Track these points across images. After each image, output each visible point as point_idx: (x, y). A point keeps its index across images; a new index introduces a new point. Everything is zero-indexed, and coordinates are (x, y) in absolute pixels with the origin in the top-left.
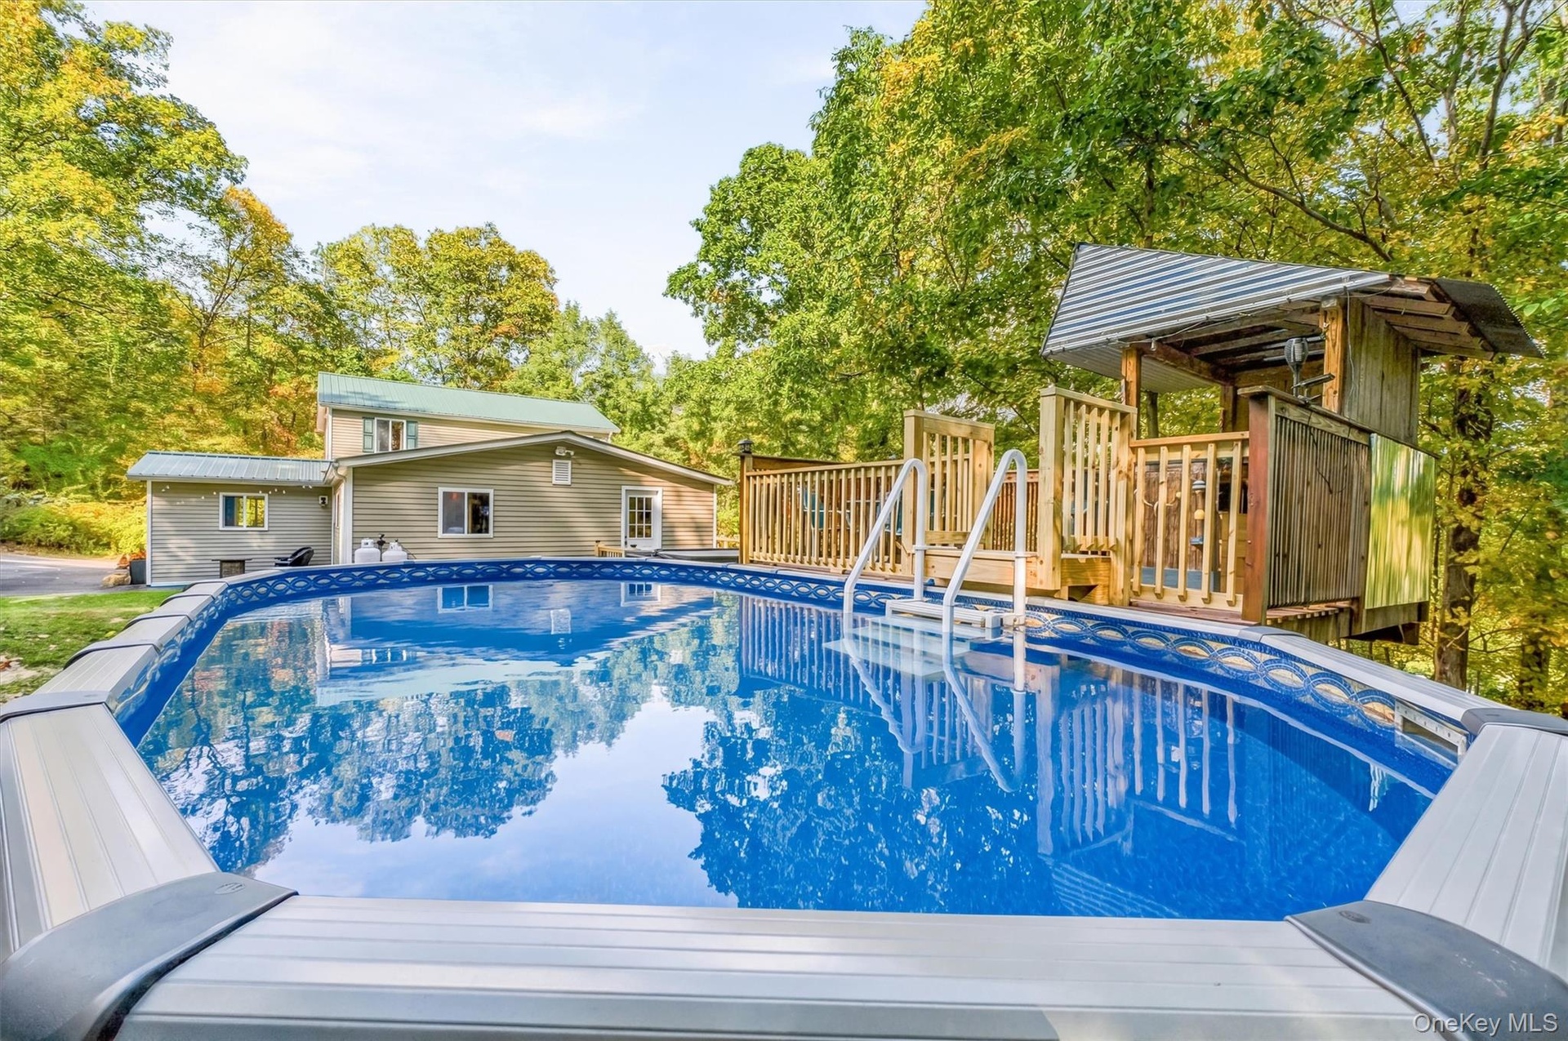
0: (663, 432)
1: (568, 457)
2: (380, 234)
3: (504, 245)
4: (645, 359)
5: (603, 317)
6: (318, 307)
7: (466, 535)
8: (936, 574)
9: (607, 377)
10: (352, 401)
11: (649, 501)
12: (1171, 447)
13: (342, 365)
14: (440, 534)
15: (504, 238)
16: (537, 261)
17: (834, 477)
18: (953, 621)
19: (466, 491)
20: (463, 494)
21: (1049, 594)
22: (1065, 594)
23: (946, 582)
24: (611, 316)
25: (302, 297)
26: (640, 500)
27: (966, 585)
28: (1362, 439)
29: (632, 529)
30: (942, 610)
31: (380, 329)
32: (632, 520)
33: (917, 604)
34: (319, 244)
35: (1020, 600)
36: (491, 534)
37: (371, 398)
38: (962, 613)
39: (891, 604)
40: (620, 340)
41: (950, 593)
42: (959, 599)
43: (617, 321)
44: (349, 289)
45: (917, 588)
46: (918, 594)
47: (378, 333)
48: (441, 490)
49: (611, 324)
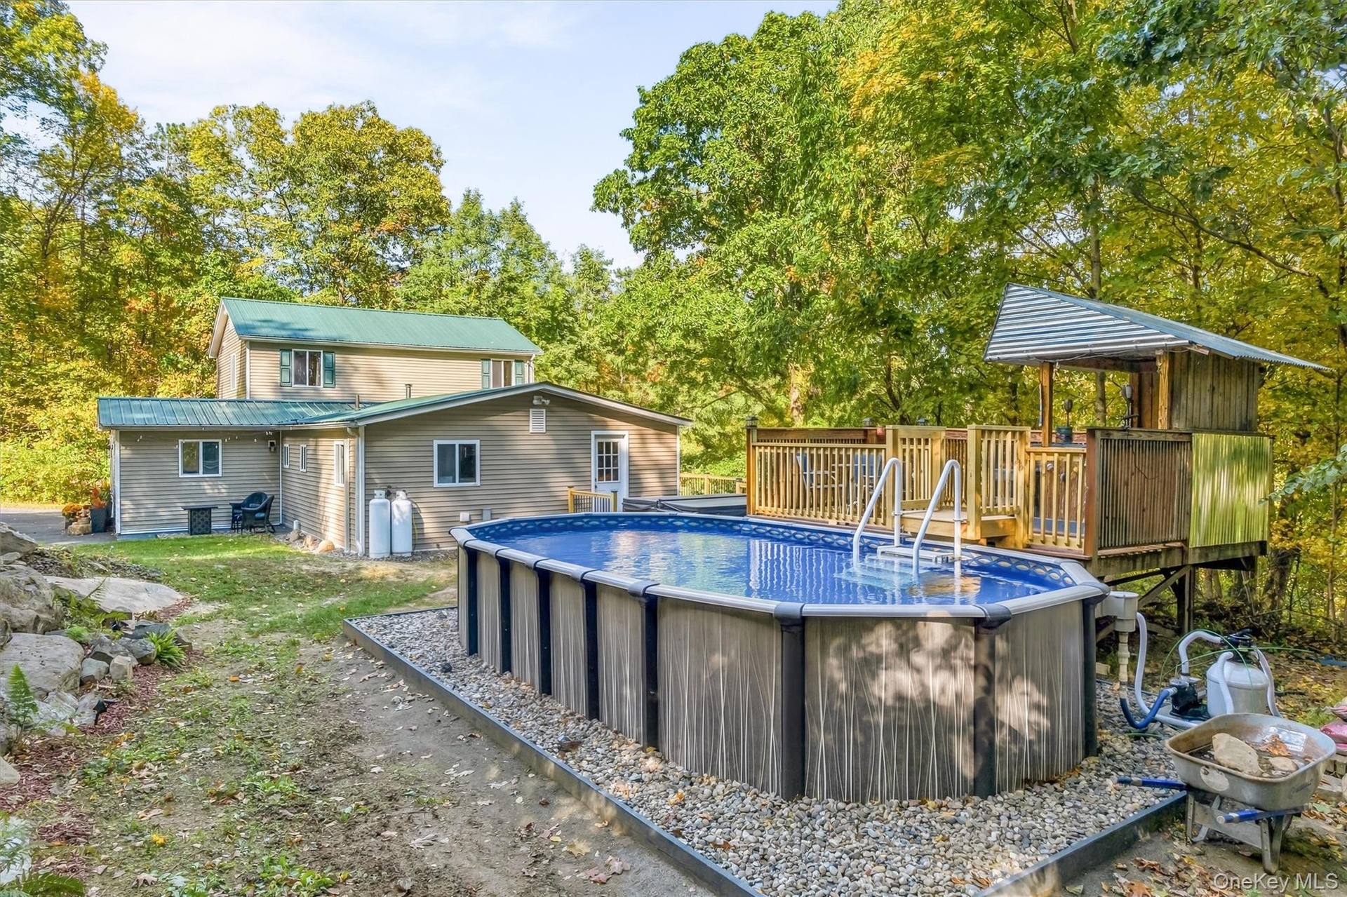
0: (574, 343)
1: (543, 406)
2: (242, 114)
3: (384, 125)
4: (552, 256)
5: (508, 208)
6: (174, 206)
7: (457, 484)
8: (910, 530)
9: (511, 279)
10: (264, 331)
11: (615, 445)
12: (1049, 454)
13: (207, 273)
14: (436, 484)
15: (384, 115)
16: (420, 142)
17: (828, 452)
18: (919, 558)
19: (457, 443)
20: (454, 446)
21: (976, 542)
22: (984, 541)
23: (915, 535)
24: (516, 207)
25: (159, 197)
26: (608, 444)
27: (927, 536)
28: (1185, 439)
29: (601, 473)
30: (912, 552)
31: (236, 225)
32: (601, 465)
33: (895, 548)
34: (159, 125)
35: (957, 546)
36: (478, 483)
37: (283, 326)
38: (924, 554)
39: (880, 549)
40: (526, 235)
41: (917, 541)
42: (923, 545)
43: (523, 213)
44: (199, 177)
45: (896, 538)
46: (897, 542)
47: (234, 230)
48: (436, 443)
49: (515, 215)
